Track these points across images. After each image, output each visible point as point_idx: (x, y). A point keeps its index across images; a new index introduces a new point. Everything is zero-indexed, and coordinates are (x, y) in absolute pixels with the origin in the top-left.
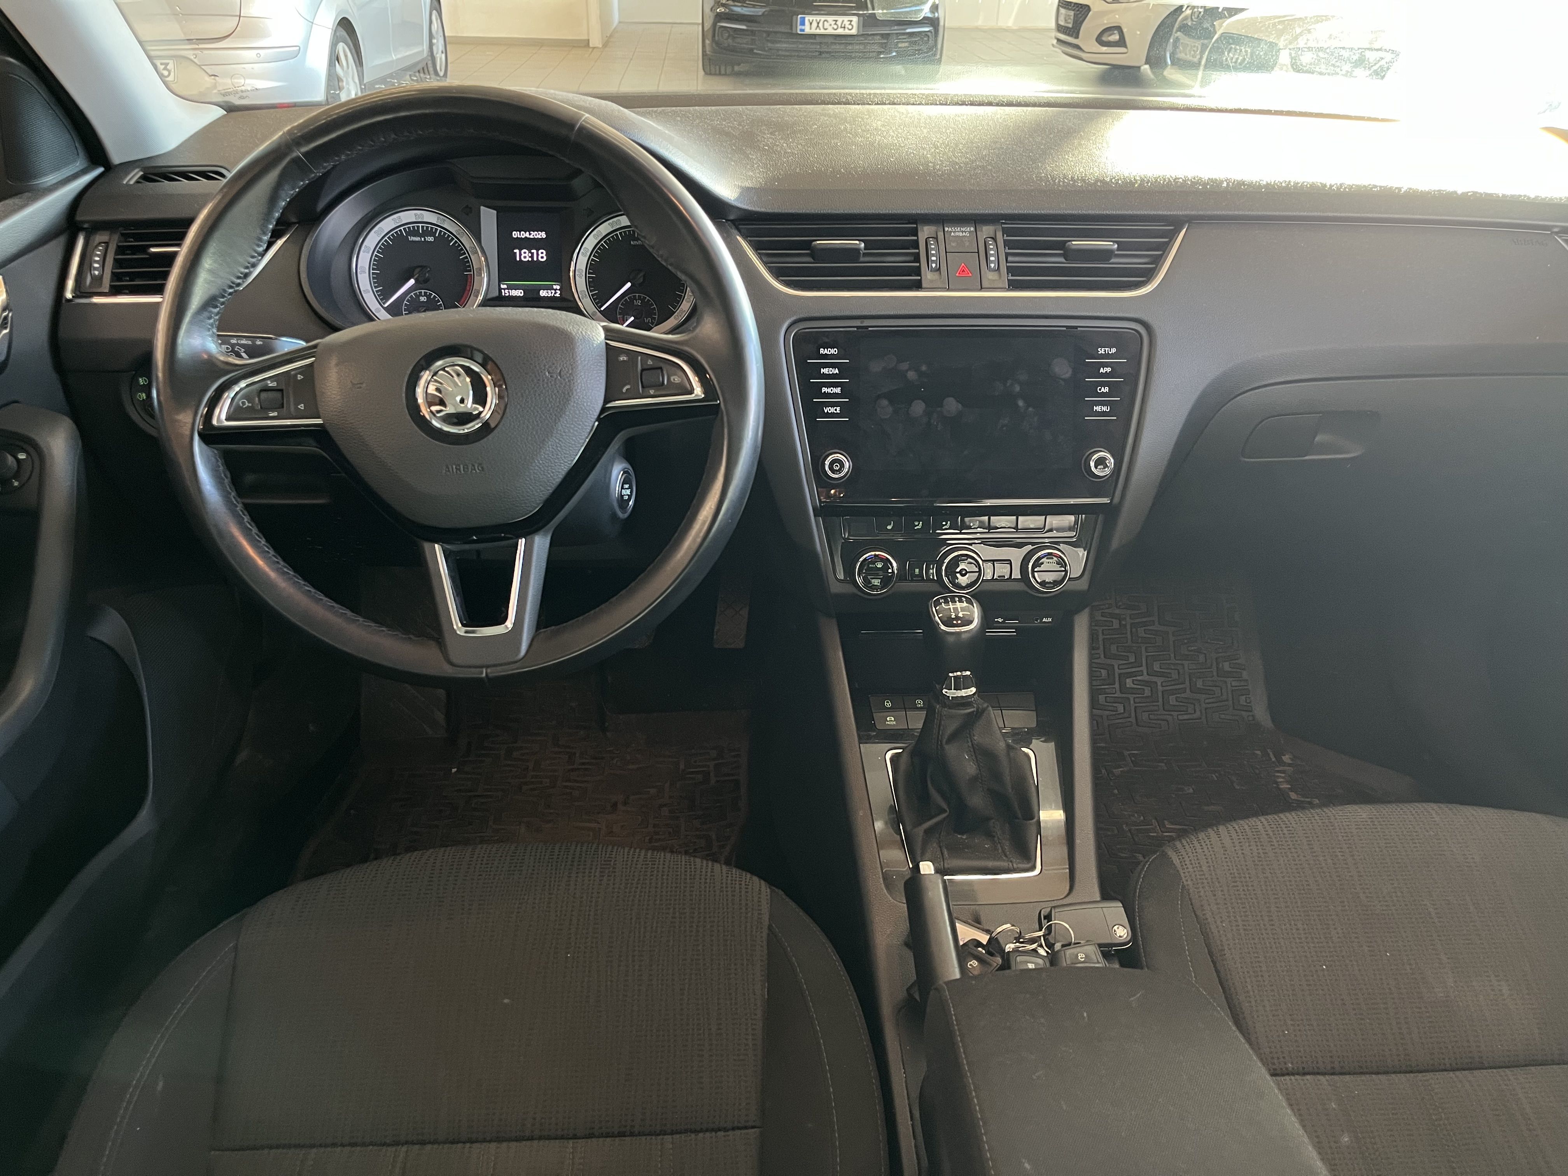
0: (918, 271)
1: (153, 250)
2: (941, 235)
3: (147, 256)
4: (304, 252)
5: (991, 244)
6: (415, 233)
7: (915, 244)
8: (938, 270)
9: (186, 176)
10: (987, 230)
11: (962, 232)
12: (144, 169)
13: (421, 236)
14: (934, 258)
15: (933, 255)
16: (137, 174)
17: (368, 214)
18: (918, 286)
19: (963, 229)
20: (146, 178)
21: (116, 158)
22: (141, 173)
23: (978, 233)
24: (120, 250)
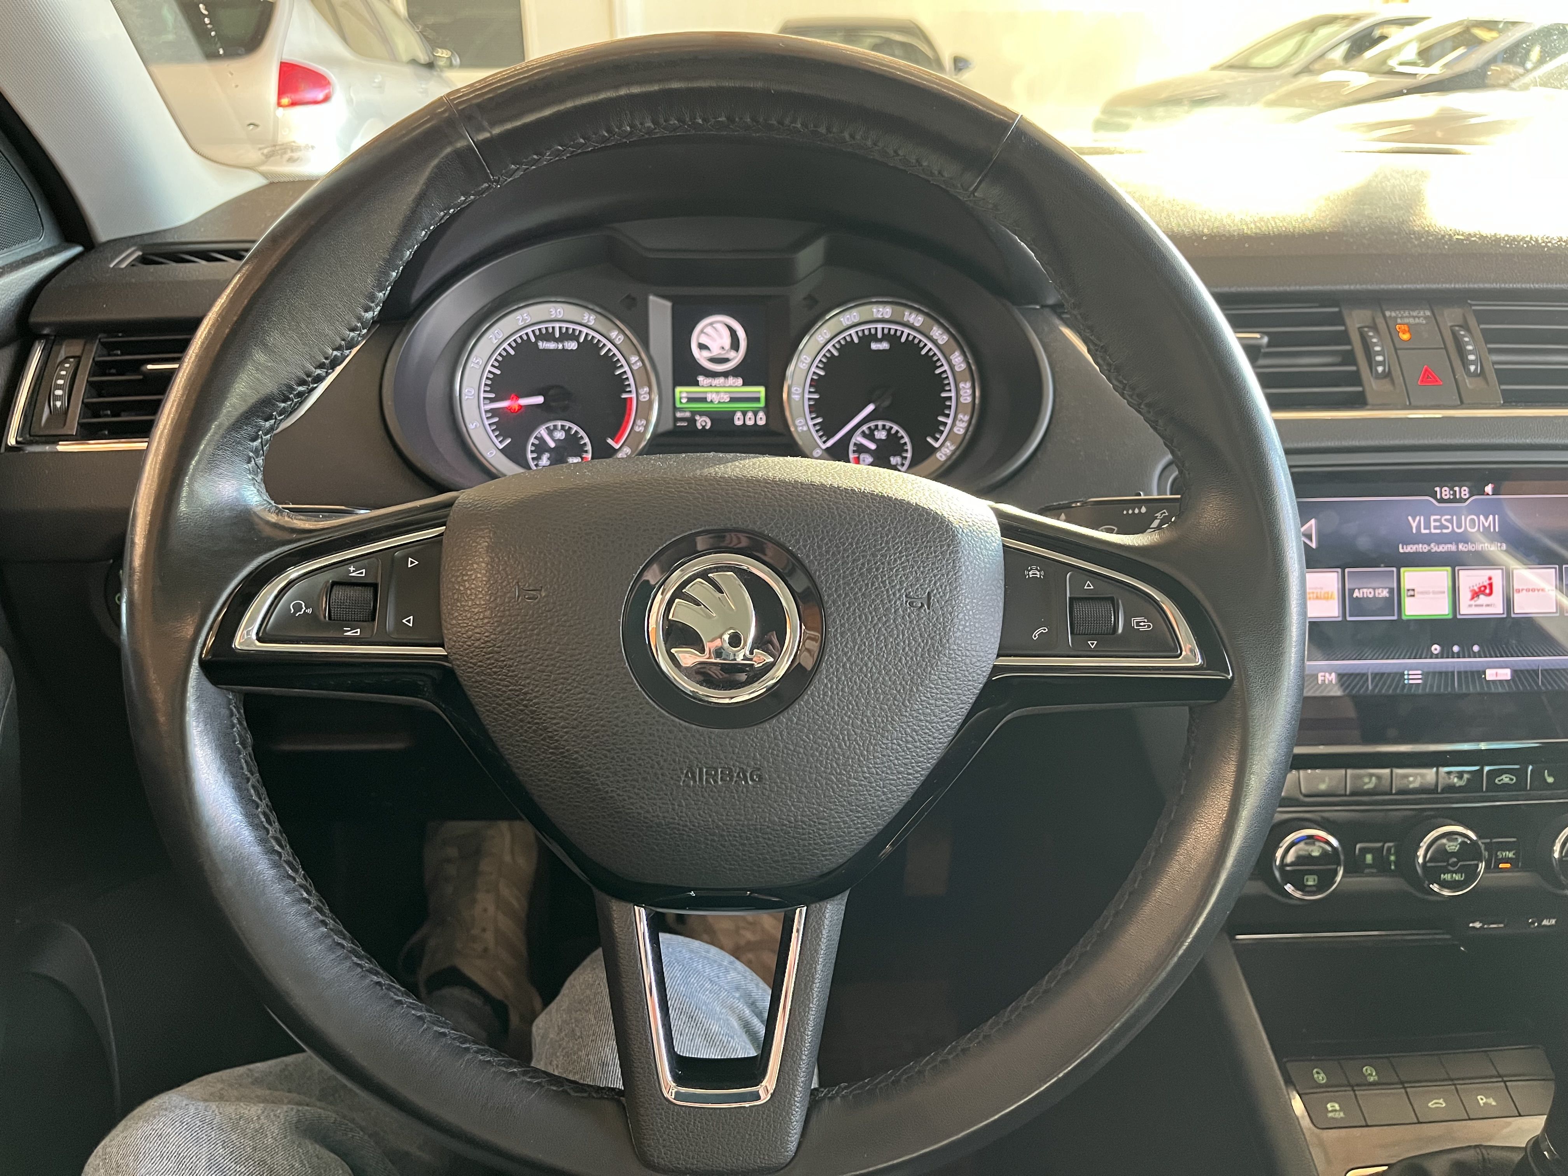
0: (1355, 379)
1: (150, 367)
2: (1380, 321)
3: (141, 377)
4: (389, 365)
5: (1464, 336)
6: (548, 336)
7: (1343, 338)
8: (1387, 375)
9: (206, 256)
10: (1450, 316)
11: (1414, 317)
12: (142, 248)
13: (557, 340)
14: (1380, 358)
15: (1378, 353)
16: (133, 254)
17: (484, 307)
18: (1358, 401)
19: (1415, 314)
20: (145, 260)
21: (103, 232)
22: (140, 253)
23: (1438, 318)
24: (100, 368)
